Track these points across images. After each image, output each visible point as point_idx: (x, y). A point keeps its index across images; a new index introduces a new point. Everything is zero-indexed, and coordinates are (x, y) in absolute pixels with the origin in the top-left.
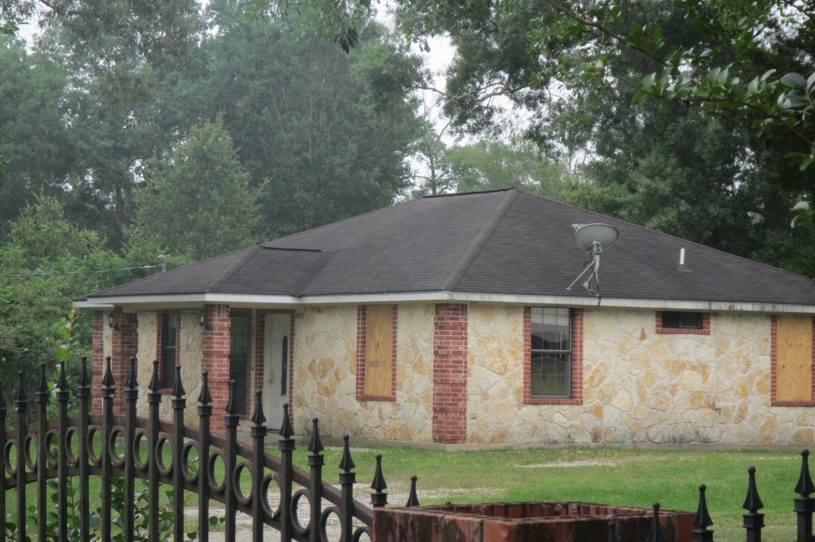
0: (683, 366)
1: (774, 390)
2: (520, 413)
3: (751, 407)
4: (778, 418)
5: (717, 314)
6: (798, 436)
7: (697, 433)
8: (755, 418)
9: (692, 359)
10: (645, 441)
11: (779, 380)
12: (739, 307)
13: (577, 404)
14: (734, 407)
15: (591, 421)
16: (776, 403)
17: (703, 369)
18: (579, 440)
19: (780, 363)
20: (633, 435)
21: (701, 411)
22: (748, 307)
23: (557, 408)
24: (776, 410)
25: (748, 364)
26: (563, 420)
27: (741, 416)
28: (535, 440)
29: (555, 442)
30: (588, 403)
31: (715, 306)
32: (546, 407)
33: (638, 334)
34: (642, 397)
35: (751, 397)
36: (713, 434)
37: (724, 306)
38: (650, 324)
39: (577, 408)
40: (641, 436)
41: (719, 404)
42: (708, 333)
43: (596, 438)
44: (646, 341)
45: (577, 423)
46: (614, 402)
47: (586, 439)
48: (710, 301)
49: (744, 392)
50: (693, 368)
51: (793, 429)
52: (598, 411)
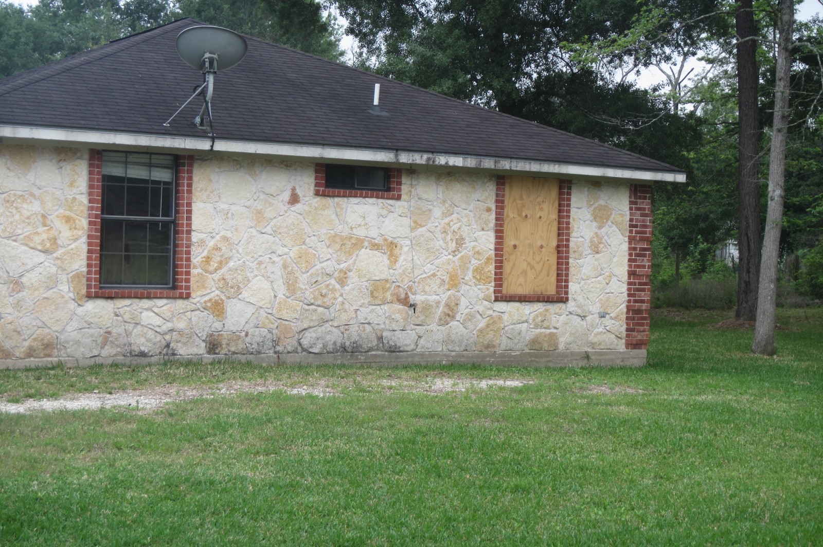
0: (358, 244)
1: (499, 279)
2: (80, 311)
3: (464, 302)
4: (505, 317)
5: (412, 170)
6: (534, 342)
7: (380, 339)
8: (470, 317)
9: (374, 233)
10: (295, 351)
11: (507, 267)
12: (442, 160)
13: (181, 297)
14: (438, 303)
15: (205, 323)
16: (501, 297)
17: (390, 248)
18: (183, 351)
19: (509, 241)
20: (276, 342)
21: (386, 307)
22: (457, 161)
23: (146, 303)
24: (501, 306)
25: (460, 242)
26: (157, 321)
27: (450, 314)
28: (108, 351)
29: (143, 354)
30: (198, 297)
31: (405, 158)
32: (127, 302)
33: (286, 196)
34: (292, 287)
35: (464, 288)
36: (405, 339)
37: (419, 159)
38: (306, 183)
39: (180, 304)
40: (289, 344)
41: (413, 298)
42: (399, 198)
43: (213, 346)
44: (298, 207)
45: (181, 325)
46: (245, 294)
47: (199, 349)
48: (397, 150)
49: (454, 282)
50: (375, 247)
51: (528, 333)
52: (217, 308)
